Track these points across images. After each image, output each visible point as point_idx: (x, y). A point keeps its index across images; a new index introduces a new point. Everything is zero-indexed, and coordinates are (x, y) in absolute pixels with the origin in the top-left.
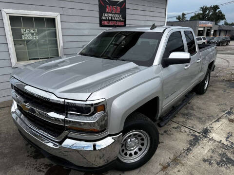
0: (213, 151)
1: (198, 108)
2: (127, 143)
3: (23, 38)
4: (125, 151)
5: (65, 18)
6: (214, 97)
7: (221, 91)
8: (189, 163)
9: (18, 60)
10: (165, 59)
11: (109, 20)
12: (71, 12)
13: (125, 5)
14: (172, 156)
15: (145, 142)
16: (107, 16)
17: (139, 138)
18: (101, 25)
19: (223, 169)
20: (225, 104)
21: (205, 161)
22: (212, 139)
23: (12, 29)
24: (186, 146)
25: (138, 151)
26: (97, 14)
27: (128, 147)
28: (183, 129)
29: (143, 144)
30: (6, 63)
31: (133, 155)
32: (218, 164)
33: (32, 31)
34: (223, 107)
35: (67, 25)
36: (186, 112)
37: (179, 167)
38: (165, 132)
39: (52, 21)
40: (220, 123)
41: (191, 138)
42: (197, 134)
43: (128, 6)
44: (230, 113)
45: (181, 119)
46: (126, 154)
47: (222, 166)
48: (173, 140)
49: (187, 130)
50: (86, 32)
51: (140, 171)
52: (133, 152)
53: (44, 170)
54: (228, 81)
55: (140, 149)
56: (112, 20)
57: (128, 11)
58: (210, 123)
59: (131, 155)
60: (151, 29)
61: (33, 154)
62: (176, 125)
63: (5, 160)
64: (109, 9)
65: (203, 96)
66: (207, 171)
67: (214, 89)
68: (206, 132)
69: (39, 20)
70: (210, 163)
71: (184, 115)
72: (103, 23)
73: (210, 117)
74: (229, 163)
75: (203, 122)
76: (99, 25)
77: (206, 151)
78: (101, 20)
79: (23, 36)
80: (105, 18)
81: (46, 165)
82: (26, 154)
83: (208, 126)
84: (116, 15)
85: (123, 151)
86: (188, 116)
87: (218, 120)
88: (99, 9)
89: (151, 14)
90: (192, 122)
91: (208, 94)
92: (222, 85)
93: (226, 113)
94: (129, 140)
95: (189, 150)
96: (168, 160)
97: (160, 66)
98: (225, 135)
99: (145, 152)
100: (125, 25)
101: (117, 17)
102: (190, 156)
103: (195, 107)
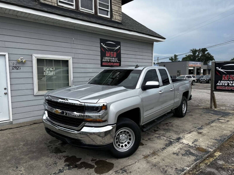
0: (181, 149)
1: (176, 125)
2: (119, 137)
3: (44, 74)
4: (118, 143)
5: (76, 61)
6: (191, 119)
7: (198, 115)
8: (163, 154)
9: (39, 89)
10: (143, 85)
11: (107, 62)
12: (80, 56)
13: (120, 51)
14: (152, 152)
15: (132, 137)
16: (106, 59)
17: (128, 135)
18: (102, 66)
19: (186, 157)
20: (198, 123)
21: (174, 154)
22: (182, 143)
23: (37, 67)
24: (162, 146)
25: (127, 144)
26: (99, 58)
27: (120, 140)
28: (162, 137)
29: (130, 139)
30: (29, 92)
31: (124, 147)
32: (183, 155)
33: (51, 69)
34: (196, 125)
35: (76, 65)
36: (167, 128)
37: (155, 157)
38: (149, 139)
39: (66, 62)
40: (191, 134)
41: (168, 142)
42: (172, 140)
43: (122, 52)
44: (200, 129)
45: (162, 132)
46: (119, 145)
47: (185, 156)
48: (154, 143)
49: (165, 138)
50: (91, 70)
51: (129, 159)
52: (124, 145)
53: (63, 159)
54: (206, 109)
55: (128, 143)
56: (110, 62)
57: (122, 56)
58: (183, 134)
59: (122, 146)
60: (135, 68)
61: (54, 151)
62: (158, 135)
63: (35, 154)
64: (108, 55)
65: (182, 119)
66: (174, 158)
67: (193, 114)
68: (179, 139)
69: (57, 62)
70: (177, 155)
71: (164, 130)
72: (104, 64)
73: (184, 131)
74: (190, 154)
75: (179, 134)
76: (100, 65)
77: (176, 149)
78: (102, 62)
79: (44, 72)
80: (105, 60)
81: (64, 156)
82: (49, 151)
83: (181, 136)
84: (114, 59)
85: (117, 142)
86: (168, 130)
87: (190, 133)
88: (101, 55)
89: (141, 57)
90: (170, 134)
91: (187, 117)
92: (200, 111)
93: (197, 129)
94: (121, 136)
95: (164, 149)
96: (149, 153)
97: (141, 89)
98: (192, 141)
99: (132, 145)
100: (120, 65)
101: (114, 60)
102: (165, 151)
103: (174, 125)
